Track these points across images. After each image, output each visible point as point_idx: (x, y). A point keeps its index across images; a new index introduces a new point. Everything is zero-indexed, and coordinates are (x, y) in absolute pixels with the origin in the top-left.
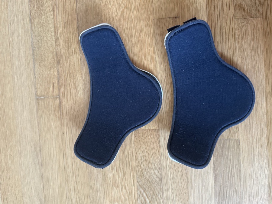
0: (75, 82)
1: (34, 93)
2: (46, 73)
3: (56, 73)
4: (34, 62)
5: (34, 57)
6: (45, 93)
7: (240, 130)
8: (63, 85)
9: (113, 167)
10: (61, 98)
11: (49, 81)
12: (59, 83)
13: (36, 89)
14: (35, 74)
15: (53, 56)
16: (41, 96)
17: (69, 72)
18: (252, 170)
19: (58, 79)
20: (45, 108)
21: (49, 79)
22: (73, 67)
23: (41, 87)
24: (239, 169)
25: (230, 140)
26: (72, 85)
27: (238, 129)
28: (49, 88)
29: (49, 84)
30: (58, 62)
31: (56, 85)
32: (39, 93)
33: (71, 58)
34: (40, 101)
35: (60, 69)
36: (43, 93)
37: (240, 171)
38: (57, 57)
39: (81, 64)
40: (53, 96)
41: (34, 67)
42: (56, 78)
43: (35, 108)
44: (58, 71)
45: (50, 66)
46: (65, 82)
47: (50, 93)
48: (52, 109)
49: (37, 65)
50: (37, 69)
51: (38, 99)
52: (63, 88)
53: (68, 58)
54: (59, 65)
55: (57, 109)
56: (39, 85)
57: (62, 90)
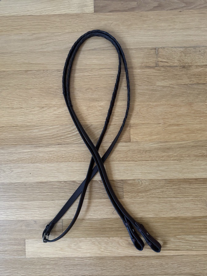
0: (168, 79)
1: (161, 46)
2: (176, 57)
3: (175, 65)
4: (184, 47)
5: (188, 47)
6: (160, 55)
7: (130, 199)
8: (166, 70)
9: (102, 107)
10: (156, 68)
11: (170, 59)
12: (168, 66)
13: (164, 48)
14: (175, 47)
15: (188, 63)
16: (158, 51)
17: (176, 75)
18: (101, 207)
19: (171, 66)
20: (149, 54)
21: (171, 58)
22: (179, 78)
23: (165, 52)
24: (101, 198)
25: (123, 192)
26: (166, 76)
27: (131, 197)
28: (164, 59)
29: (167, 59)
30: (184, 67)
31: (166, 64)
32: (160, 50)
33: (186, 77)
34: (154, 50)
35: (178, 68)
36: (160, 54)
37: (100, 199)
38: (187, 66)
39: (182, 84)
40: (158, 61)
41: (181, 47)
42: (172, 64)
43: (148, 47)
44: (177, 66)
45: (181, 60)
46: (168, 71)
47: (160, 59)
48: (148, 60)
49: (182, 49)
50: (179, 49)
51: (155, 49)
52: (164, 70)
53: (186, 75)
54: (181, 67)
55: (148, 64)
56: (167, 50)
57: (163, 69)
